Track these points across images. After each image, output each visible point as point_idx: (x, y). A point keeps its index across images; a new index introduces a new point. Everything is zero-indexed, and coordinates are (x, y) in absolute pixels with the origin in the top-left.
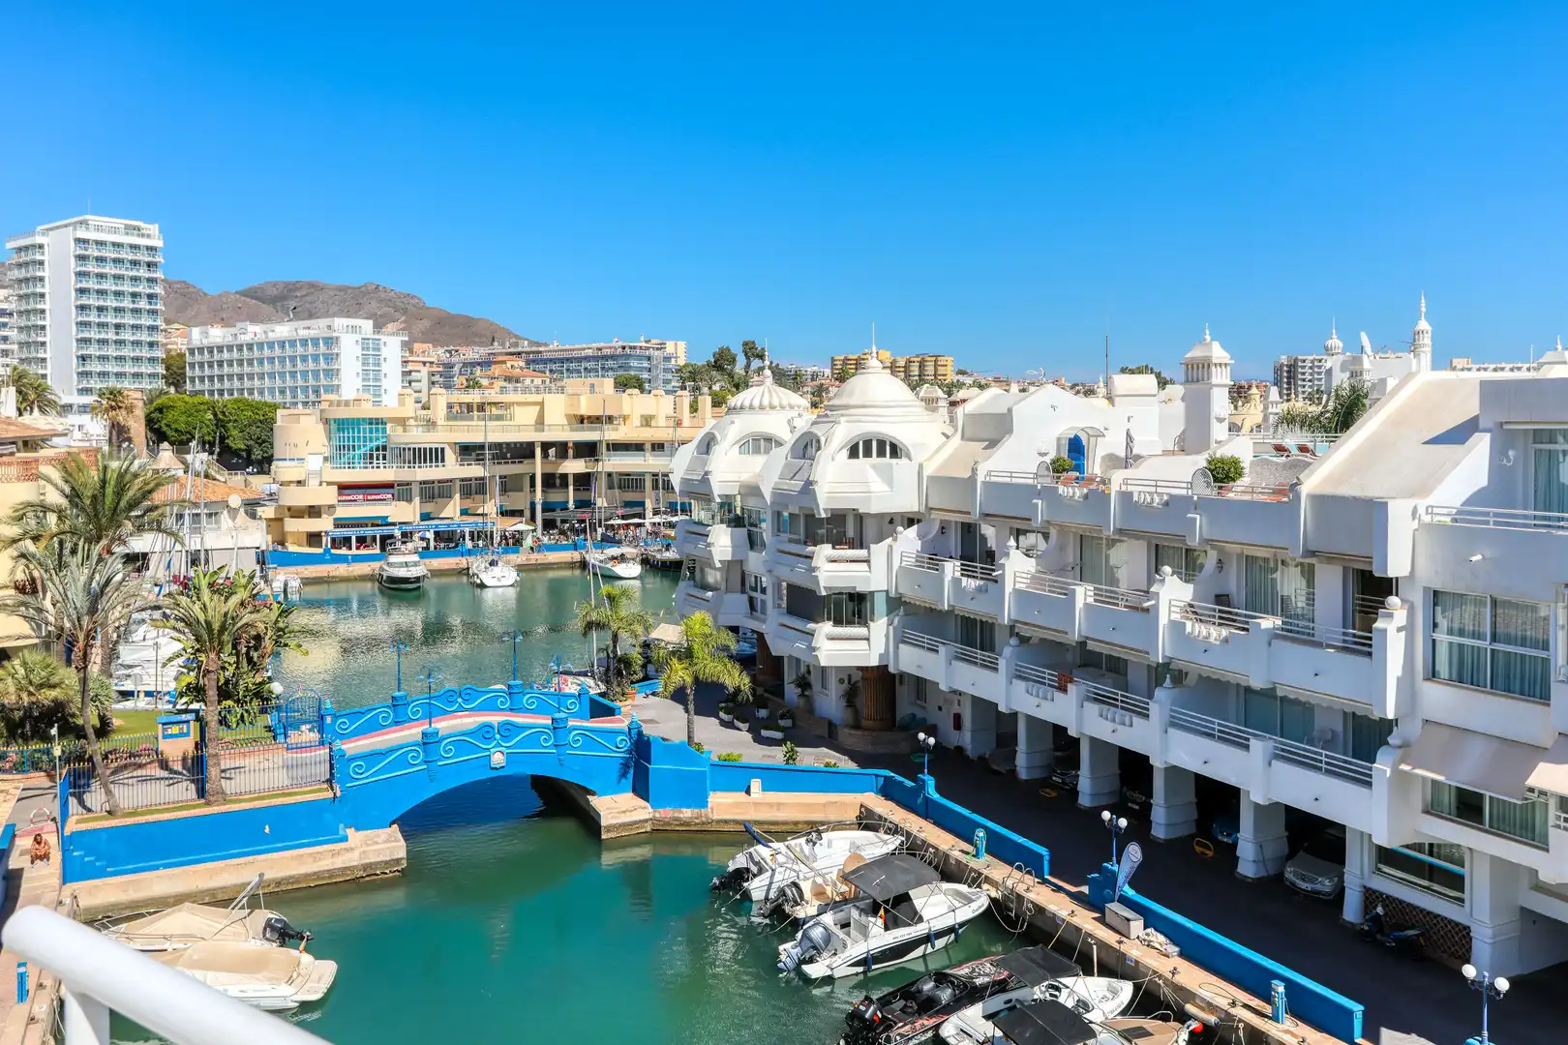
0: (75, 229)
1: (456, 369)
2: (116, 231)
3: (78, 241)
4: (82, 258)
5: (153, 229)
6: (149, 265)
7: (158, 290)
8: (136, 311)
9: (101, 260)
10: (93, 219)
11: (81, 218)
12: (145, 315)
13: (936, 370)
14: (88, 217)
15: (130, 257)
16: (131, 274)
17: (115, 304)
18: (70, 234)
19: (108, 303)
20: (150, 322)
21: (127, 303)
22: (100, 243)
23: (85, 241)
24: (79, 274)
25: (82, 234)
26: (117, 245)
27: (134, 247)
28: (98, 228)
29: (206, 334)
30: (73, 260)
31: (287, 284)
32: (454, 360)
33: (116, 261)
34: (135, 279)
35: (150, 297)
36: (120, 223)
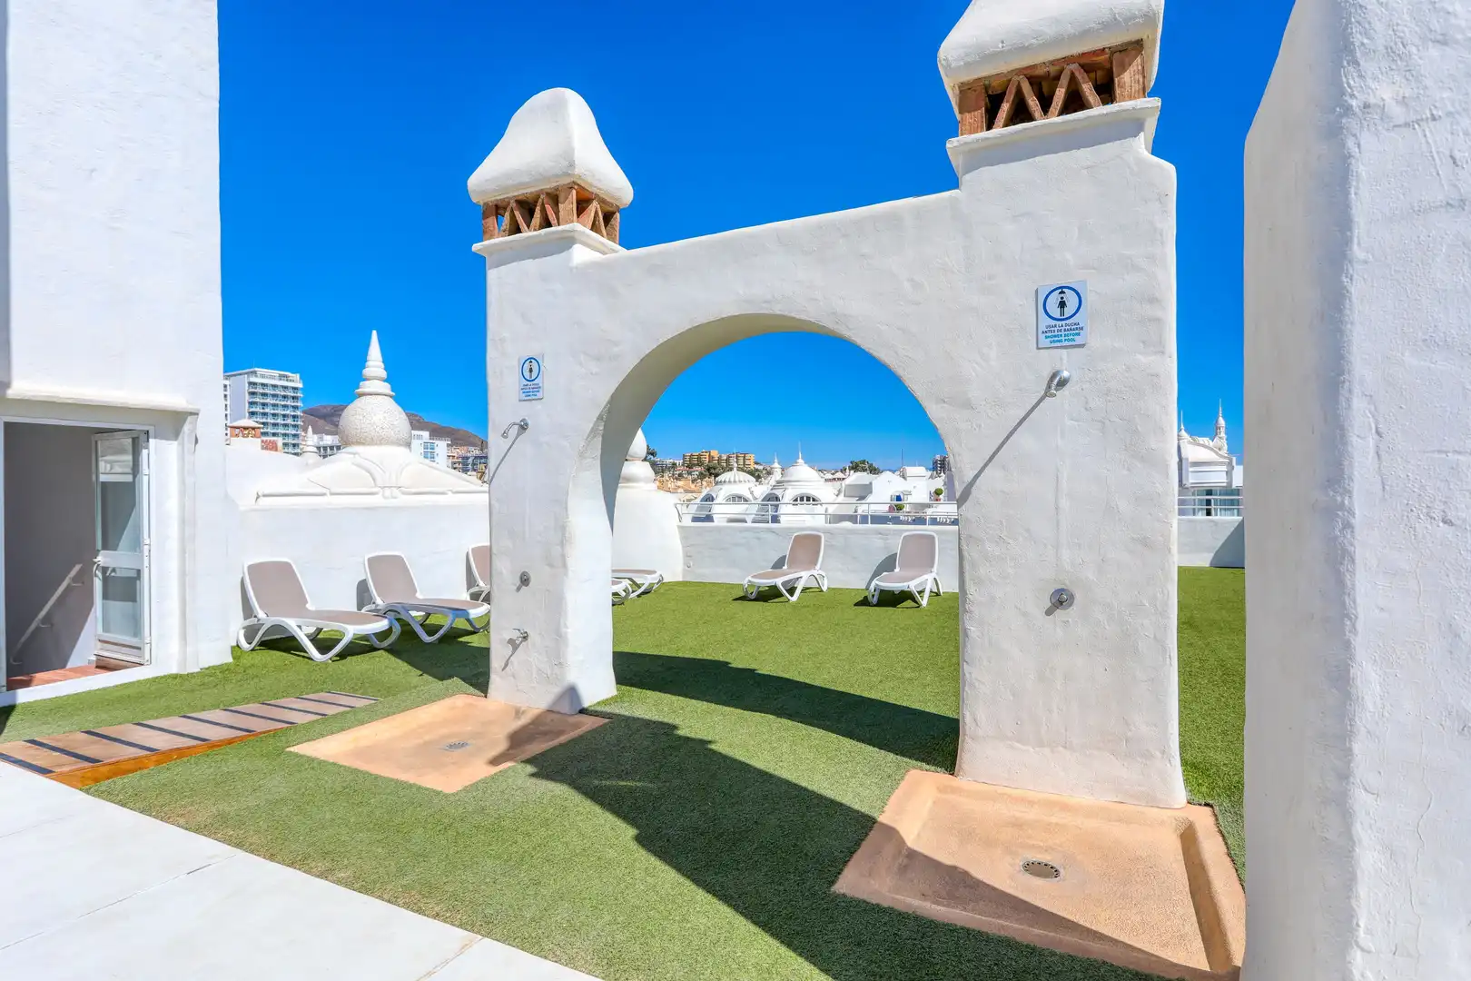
0: (248, 377)
1: (470, 460)
2: (273, 377)
3: (250, 383)
4: (253, 394)
5: (297, 376)
6: (293, 398)
7: (298, 413)
8: (286, 425)
9: (264, 395)
10: (260, 371)
11: (252, 370)
12: (291, 428)
13: (744, 462)
14: (256, 369)
15: (283, 393)
16: (283, 403)
17: (272, 421)
18: (246, 379)
19: (269, 421)
20: (294, 432)
21: (280, 421)
22: (263, 385)
23: (255, 384)
24: (251, 404)
25: (253, 379)
26: (275, 386)
27: (285, 388)
28: (263, 376)
29: (321, 439)
30: (247, 394)
31: (334, 407)
32: (469, 455)
33: (274, 396)
34: (285, 406)
35: (294, 417)
36: (276, 373)
